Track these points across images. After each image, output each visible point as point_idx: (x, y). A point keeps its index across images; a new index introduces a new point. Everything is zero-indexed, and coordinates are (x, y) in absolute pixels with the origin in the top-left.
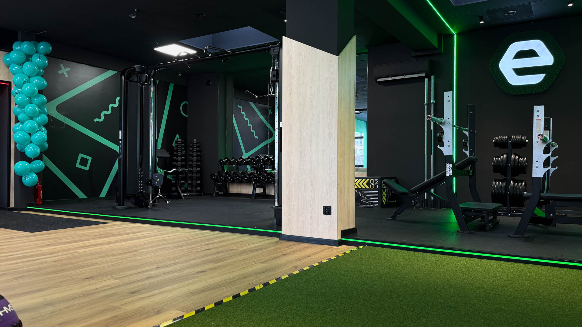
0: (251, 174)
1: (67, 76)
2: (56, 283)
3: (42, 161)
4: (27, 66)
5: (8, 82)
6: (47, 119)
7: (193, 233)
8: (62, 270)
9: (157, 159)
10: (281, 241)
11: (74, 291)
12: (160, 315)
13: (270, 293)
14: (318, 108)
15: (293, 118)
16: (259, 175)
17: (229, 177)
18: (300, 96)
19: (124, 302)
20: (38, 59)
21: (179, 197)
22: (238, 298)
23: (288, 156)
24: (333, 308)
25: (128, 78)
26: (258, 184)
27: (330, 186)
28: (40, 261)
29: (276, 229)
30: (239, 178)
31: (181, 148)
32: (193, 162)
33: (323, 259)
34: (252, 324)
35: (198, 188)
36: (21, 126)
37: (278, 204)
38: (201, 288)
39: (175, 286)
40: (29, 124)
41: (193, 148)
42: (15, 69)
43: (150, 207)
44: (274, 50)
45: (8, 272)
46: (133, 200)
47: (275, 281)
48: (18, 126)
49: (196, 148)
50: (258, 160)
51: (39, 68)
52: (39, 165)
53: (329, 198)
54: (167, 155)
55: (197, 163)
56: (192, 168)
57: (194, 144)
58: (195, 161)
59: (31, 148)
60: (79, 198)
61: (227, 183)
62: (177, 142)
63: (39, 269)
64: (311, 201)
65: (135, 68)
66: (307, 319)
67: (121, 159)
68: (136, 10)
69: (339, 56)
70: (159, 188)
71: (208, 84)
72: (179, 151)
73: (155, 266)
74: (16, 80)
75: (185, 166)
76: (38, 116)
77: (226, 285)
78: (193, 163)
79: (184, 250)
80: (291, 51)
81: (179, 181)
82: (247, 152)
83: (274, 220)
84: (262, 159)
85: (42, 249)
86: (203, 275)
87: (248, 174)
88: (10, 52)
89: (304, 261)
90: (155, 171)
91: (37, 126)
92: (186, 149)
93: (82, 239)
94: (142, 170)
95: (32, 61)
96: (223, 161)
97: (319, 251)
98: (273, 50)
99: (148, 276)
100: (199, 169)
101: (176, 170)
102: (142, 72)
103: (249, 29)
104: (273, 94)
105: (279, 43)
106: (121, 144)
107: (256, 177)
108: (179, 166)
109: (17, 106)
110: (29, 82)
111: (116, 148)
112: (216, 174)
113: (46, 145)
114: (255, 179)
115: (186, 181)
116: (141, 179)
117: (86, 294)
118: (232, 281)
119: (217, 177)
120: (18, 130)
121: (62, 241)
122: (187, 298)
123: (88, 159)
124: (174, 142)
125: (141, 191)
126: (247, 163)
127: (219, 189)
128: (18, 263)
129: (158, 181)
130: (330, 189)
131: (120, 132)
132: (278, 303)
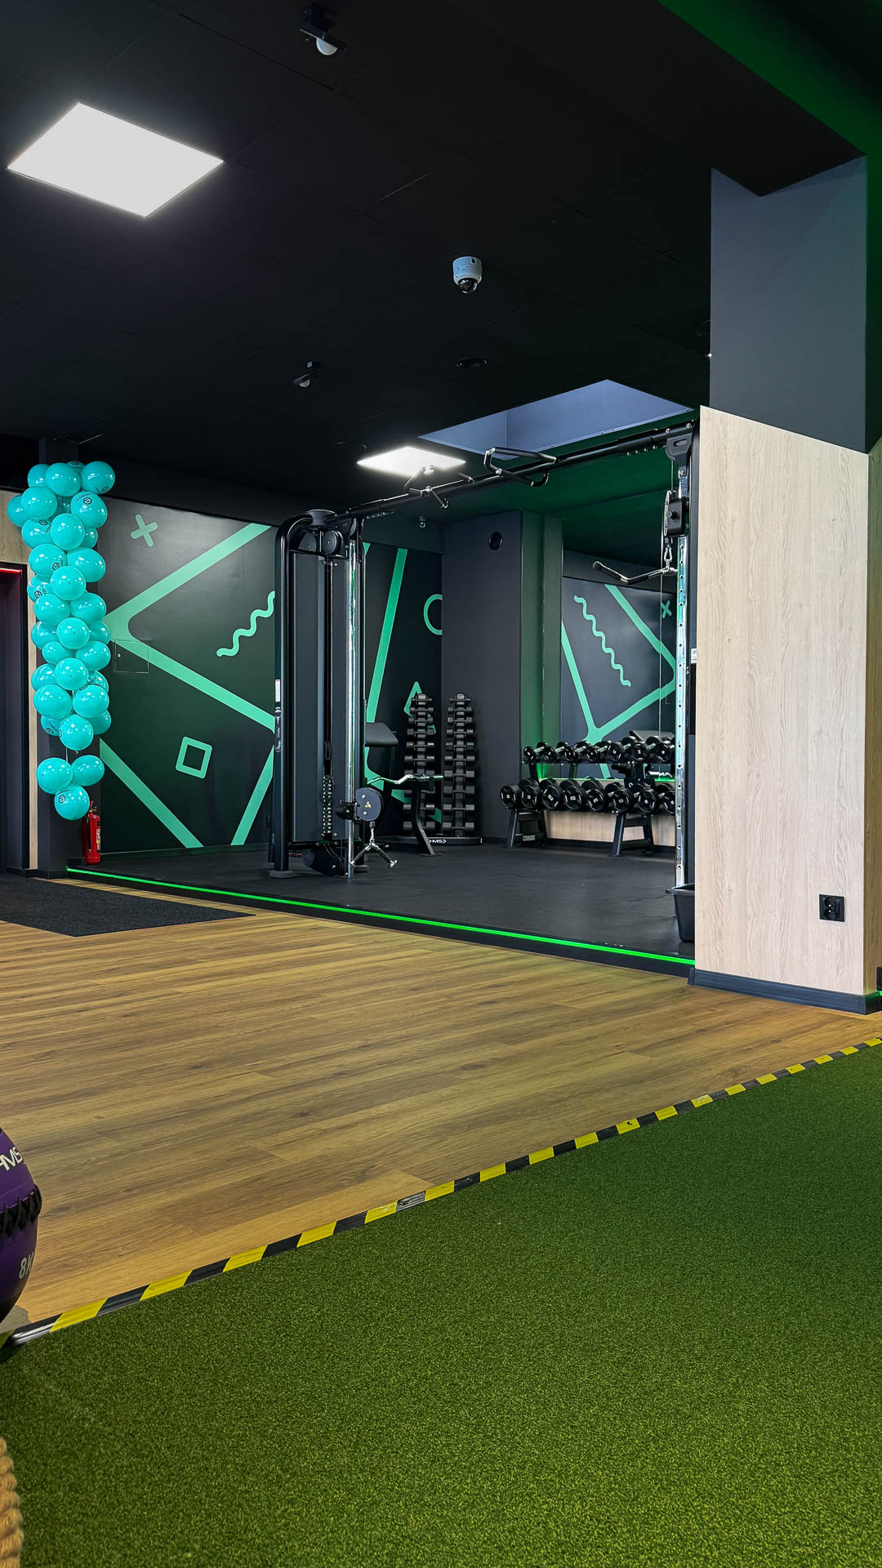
0: (610, 787)
1: (150, 543)
2: (124, 1075)
3: (99, 757)
4: (61, 524)
5: (20, 565)
6: (108, 655)
7: (455, 952)
8: (139, 1042)
9: (367, 750)
10: (695, 989)
11: (165, 1101)
12: (365, 1184)
13: (658, 1147)
14: (804, 608)
15: (729, 640)
16: (634, 790)
17: (550, 796)
18: (750, 574)
19: (280, 1138)
20: (85, 507)
21: (422, 848)
22: (568, 1153)
23: (714, 749)
24: (844, 1208)
25: (294, 544)
26: (629, 817)
27: (841, 836)
28: (89, 1013)
29: (679, 953)
30: (577, 798)
31: (426, 717)
32: (455, 755)
33: (819, 1051)
34: (604, 1237)
35: (470, 825)
36: (50, 672)
37: (686, 881)
38: (473, 1115)
39: (407, 1102)
40: (67, 668)
41: (457, 717)
42: (35, 534)
43: (348, 874)
44: (678, 444)
45: (18, 1039)
46: (310, 856)
47: (672, 1112)
48: (43, 673)
49: (465, 717)
50: (628, 751)
51: (86, 528)
52: (91, 768)
53: (839, 870)
54: (390, 738)
55: (465, 757)
56: (454, 772)
57: (457, 706)
58: (461, 753)
59: (73, 726)
60: (184, 847)
61: (545, 812)
62: (414, 704)
63: (88, 1036)
64: (783, 880)
65: (311, 516)
66: (764, 1235)
67: (280, 753)
68: (310, 365)
69: (871, 454)
70: (371, 826)
71: (494, 545)
72: (421, 728)
73: (358, 1043)
74: (37, 560)
75: (435, 767)
76: (87, 648)
77: (539, 1112)
78: (454, 757)
79: (431, 999)
80: (725, 448)
81: (419, 807)
82: (598, 725)
83: (673, 925)
84: (642, 748)
85: (95, 981)
86: (479, 1078)
87: (602, 790)
88: (22, 492)
89: (763, 1053)
90: (362, 782)
91: (85, 673)
92: (438, 720)
93: (189, 958)
94: (330, 779)
95: (70, 512)
96: (533, 754)
97: (807, 1026)
98: (675, 443)
99: (341, 1069)
100: (470, 774)
101: (412, 777)
102: (329, 525)
103: (607, 387)
104: (672, 569)
105: (690, 422)
106: (279, 714)
107: (623, 797)
108: (421, 767)
109: (40, 623)
110: (64, 563)
111: (267, 721)
112: (515, 788)
113: (107, 717)
114: (621, 801)
115: (439, 806)
116: (326, 803)
117: (192, 1111)
118: (554, 1099)
119: (518, 796)
120: (44, 683)
121: (143, 962)
122: (437, 1139)
123: (204, 751)
124: (409, 702)
125: (326, 834)
126: (599, 759)
127: (524, 828)
128: (42, 1017)
129: (368, 808)
130: (842, 846)
131: (278, 683)
132: (681, 1180)
